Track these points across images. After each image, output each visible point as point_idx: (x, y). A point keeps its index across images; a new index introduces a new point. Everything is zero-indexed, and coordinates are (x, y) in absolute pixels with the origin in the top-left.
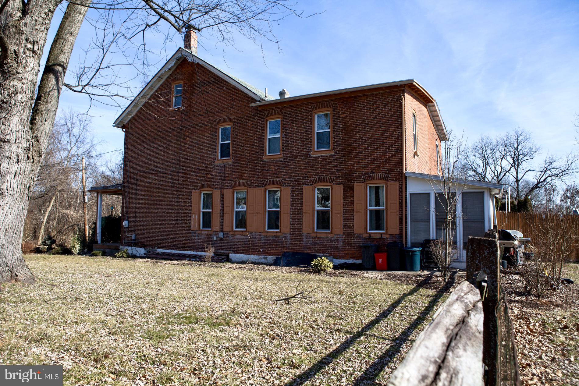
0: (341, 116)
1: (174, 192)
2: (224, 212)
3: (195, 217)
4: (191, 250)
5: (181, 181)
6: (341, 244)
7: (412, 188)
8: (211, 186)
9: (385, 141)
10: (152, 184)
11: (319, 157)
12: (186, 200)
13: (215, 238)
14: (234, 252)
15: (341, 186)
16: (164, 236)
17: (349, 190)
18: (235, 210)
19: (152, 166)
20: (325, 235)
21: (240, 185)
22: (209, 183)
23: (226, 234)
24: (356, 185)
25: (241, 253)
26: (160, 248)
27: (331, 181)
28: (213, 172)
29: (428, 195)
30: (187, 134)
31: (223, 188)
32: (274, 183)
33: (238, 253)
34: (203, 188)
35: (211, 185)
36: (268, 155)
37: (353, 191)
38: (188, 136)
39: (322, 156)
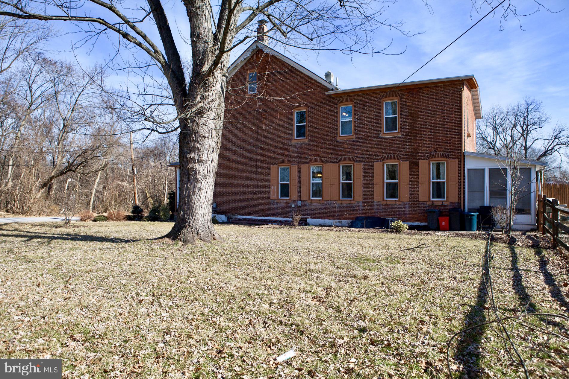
0: (408, 104)
1: (253, 167)
2: (302, 183)
3: (274, 188)
4: (270, 216)
5: (259, 157)
6: (407, 210)
7: (470, 164)
8: (289, 162)
9: (446, 126)
10: (231, 160)
11: (388, 138)
12: (264, 173)
13: (293, 206)
14: (311, 217)
15: (408, 163)
16: (244, 204)
17: (414, 166)
18: (312, 182)
19: (230, 144)
20: (394, 203)
21: (316, 161)
22: (286, 159)
23: (304, 202)
24: (420, 162)
25: (318, 218)
26: (240, 215)
27: (399, 158)
28: (290, 150)
29: (484, 169)
30: (264, 116)
31: (300, 164)
32: (347, 159)
33: (315, 218)
34: (280, 163)
35: (288, 161)
36: (341, 136)
37: (418, 167)
38: (265, 119)
39: (390, 138)
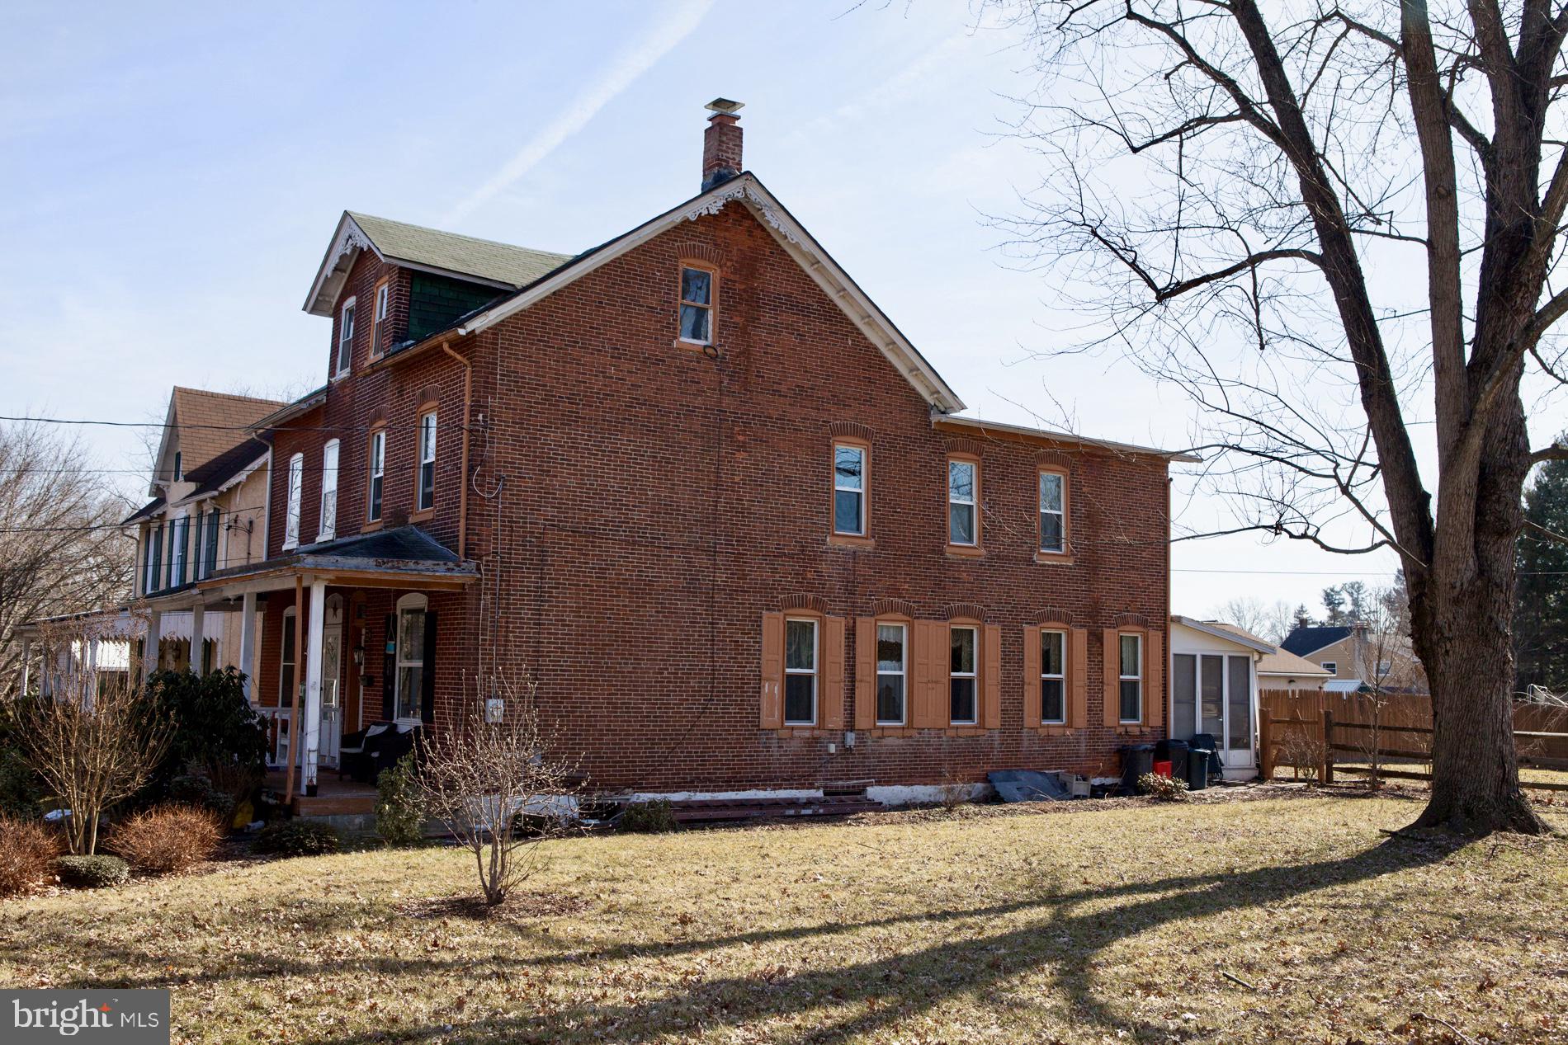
0: (1084, 489)
1: (699, 610)
2: (858, 677)
3: (771, 692)
4: (756, 787)
5: (721, 578)
6: (1083, 748)
7: (1180, 643)
8: (818, 605)
9: (1144, 554)
10: (611, 574)
11: (1049, 566)
12: (739, 637)
13: (832, 748)
14: (879, 783)
15: (1085, 631)
16: (661, 749)
17: (1096, 639)
19: (610, 513)
20: (1061, 731)
21: (893, 608)
22: (811, 596)
23: (861, 735)
24: (1106, 631)
25: (895, 783)
26: (643, 789)
27: (1068, 621)
28: (823, 567)
29: (1194, 657)
30: (741, 438)
31: (852, 614)
32: (967, 612)
33: (888, 783)
34: (793, 606)
35: (816, 600)
37: (1102, 644)
38: (742, 447)
39: (1053, 566)
